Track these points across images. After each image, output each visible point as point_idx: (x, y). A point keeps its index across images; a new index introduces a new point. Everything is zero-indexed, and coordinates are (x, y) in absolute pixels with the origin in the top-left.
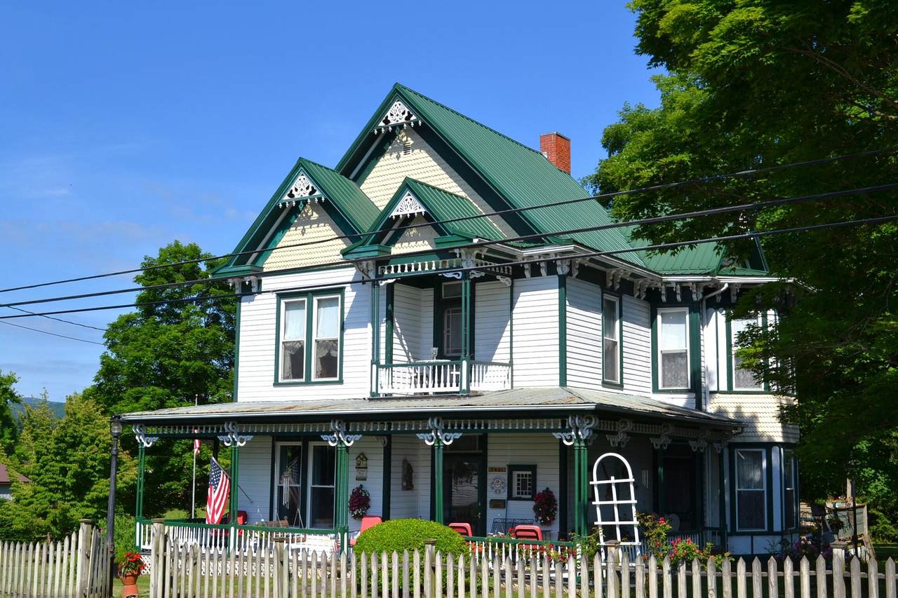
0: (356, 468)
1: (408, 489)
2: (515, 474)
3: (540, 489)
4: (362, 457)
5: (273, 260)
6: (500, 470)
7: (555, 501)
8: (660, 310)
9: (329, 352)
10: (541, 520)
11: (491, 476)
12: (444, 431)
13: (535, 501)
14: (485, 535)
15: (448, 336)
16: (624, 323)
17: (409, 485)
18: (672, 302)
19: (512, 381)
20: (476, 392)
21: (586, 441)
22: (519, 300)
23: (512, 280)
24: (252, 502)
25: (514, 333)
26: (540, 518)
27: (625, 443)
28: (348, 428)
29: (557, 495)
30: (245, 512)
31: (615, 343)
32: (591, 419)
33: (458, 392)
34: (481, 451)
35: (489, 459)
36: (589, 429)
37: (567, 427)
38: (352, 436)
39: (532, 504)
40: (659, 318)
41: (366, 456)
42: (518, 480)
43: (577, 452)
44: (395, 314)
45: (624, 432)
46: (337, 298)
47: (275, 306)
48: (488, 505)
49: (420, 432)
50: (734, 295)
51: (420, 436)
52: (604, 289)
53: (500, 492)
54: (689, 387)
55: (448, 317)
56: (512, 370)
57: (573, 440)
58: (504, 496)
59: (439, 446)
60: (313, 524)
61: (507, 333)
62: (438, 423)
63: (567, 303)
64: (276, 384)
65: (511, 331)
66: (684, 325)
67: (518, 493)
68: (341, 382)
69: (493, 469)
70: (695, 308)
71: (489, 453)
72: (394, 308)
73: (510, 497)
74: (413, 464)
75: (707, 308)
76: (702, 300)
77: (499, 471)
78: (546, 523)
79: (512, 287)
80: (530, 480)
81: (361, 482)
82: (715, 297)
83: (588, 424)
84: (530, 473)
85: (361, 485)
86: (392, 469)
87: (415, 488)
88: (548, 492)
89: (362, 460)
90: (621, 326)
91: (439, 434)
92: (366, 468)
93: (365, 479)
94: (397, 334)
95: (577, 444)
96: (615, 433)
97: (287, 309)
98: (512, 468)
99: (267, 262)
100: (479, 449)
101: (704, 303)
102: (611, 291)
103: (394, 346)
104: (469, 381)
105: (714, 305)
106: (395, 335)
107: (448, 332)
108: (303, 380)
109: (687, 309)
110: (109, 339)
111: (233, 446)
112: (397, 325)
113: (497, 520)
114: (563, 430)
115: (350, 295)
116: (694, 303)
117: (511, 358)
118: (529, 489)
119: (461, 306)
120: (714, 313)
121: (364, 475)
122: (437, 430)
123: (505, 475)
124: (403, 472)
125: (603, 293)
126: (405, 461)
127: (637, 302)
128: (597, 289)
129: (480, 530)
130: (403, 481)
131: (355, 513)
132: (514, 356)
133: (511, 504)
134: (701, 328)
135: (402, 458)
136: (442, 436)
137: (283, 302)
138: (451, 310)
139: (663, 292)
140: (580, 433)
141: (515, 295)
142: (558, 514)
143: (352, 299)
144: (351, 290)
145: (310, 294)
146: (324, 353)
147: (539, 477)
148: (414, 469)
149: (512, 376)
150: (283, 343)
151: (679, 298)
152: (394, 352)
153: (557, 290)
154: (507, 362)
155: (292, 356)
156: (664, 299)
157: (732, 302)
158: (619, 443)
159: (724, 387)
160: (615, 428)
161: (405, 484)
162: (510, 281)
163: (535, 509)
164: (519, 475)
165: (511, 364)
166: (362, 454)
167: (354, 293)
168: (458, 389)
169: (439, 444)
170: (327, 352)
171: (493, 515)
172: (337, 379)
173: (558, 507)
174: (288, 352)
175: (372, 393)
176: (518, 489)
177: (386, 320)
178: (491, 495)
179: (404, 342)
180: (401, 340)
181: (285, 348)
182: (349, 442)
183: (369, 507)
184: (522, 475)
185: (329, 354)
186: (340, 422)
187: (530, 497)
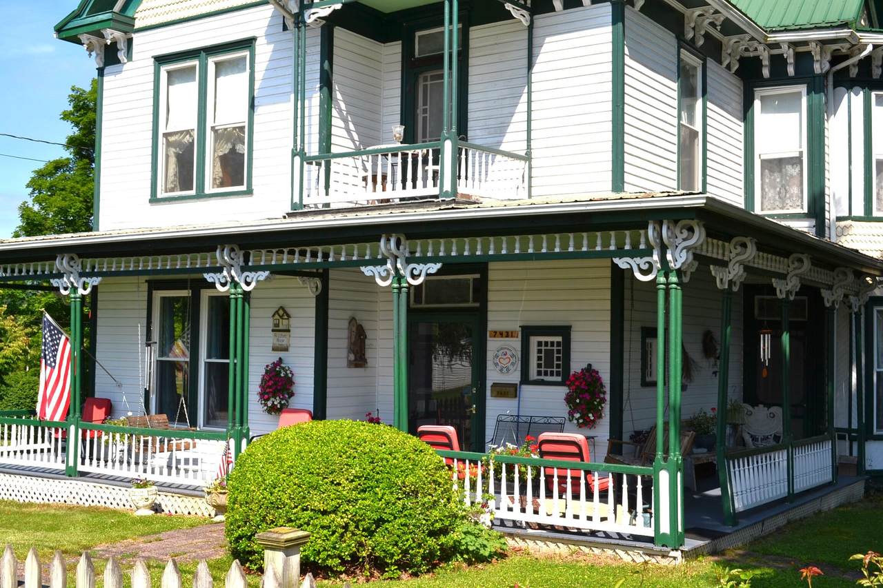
0: (273, 331)
1: (357, 366)
2: (534, 340)
3: (576, 367)
4: (282, 313)
5: (149, 5)
6: (508, 334)
7: (602, 386)
8: (759, 92)
9: (234, 147)
10: (578, 420)
11: (493, 345)
12: (408, 261)
13: (569, 386)
14: (482, 449)
15: (425, 119)
16: (709, 105)
17: (359, 357)
18: (779, 77)
19: (530, 187)
20: (468, 196)
21: (679, 272)
22: (543, 50)
23: (532, 15)
24: (120, 386)
25: (534, 106)
26: (577, 415)
27: (738, 284)
28: (246, 260)
29: (606, 377)
30: (109, 401)
31: (696, 133)
32: (691, 230)
33: (436, 197)
34: (477, 305)
35: (490, 316)
36: (688, 249)
37: (642, 247)
38: (253, 273)
39: (563, 391)
40: (757, 104)
41: (288, 310)
42: (540, 351)
43: (661, 294)
44: (335, 77)
45: (741, 262)
46: (244, 58)
47: (151, 78)
48: (488, 393)
49: (367, 263)
50: (877, 67)
51: (367, 271)
52: (682, 42)
53: (508, 370)
54: (805, 210)
55: (425, 87)
56: (530, 168)
57: (655, 271)
58: (515, 377)
59: (400, 289)
60: (208, 422)
61: (522, 107)
62: (398, 244)
63: (626, 51)
64: (154, 200)
65: (529, 102)
66: (798, 114)
67: (539, 373)
68: (249, 192)
69: (496, 334)
70: (816, 85)
71: (491, 306)
72: (334, 66)
73: (525, 379)
74: (366, 326)
75: (834, 88)
76: (827, 73)
77: (507, 336)
78: (586, 423)
79: (531, 28)
80: (558, 351)
81: (282, 354)
82: (847, 69)
83: (684, 240)
84: (559, 339)
85: (280, 359)
86: (331, 333)
87: (369, 364)
88: (590, 373)
89: (281, 317)
90: (705, 108)
91: (399, 266)
92: (289, 331)
93: (286, 349)
94: (340, 111)
95: (662, 279)
96: (723, 264)
97: (170, 82)
98: (528, 332)
99: (140, 8)
100: (475, 301)
101: (831, 78)
102: (690, 45)
103: (334, 131)
104: (456, 177)
105: (845, 81)
106: (334, 112)
107: (425, 111)
108: (193, 192)
109: (803, 89)
110: (34, 190)
111: (72, 295)
112: (339, 96)
113: (503, 418)
114: (635, 252)
115: (264, 51)
116: (815, 76)
117: (529, 146)
118: (558, 366)
119: (442, 67)
120: (846, 96)
121: (284, 343)
122: (396, 257)
123: (516, 343)
124: (350, 338)
125: (679, 47)
126: (352, 320)
127: (725, 74)
128: (670, 38)
129: (473, 440)
130: (349, 352)
131: (269, 404)
132: (533, 144)
133: (527, 390)
134: (826, 118)
135: (347, 315)
136: (405, 269)
137: (164, 70)
138: (429, 74)
139: (766, 62)
140: (669, 257)
141: (535, 41)
142: (606, 409)
143: (268, 57)
144: (266, 41)
145: (203, 54)
146: (226, 148)
147: (574, 346)
148: (368, 334)
149: (530, 177)
150: (166, 135)
151: (791, 70)
152: (334, 139)
153: (610, 28)
154: (523, 153)
155: (178, 156)
156: (766, 73)
157: (874, 77)
158: (731, 282)
159: (859, 211)
160: (723, 255)
161: (352, 357)
162: (528, 17)
163: (569, 400)
164: (540, 344)
165: (528, 157)
166: (282, 308)
167: (271, 47)
168: (436, 191)
169: (400, 284)
170: (229, 146)
171: (496, 408)
172: (244, 188)
173: (608, 397)
174: (172, 150)
175: (294, 206)
176: (539, 366)
177: (321, 88)
178: (493, 376)
179: (352, 127)
180: (345, 121)
181: (169, 144)
182: (248, 284)
183: (292, 395)
184: (546, 343)
185: (233, 151)
186: (232, 250)
187: (559, 379)
